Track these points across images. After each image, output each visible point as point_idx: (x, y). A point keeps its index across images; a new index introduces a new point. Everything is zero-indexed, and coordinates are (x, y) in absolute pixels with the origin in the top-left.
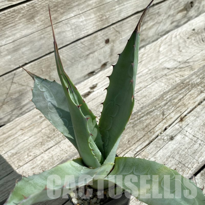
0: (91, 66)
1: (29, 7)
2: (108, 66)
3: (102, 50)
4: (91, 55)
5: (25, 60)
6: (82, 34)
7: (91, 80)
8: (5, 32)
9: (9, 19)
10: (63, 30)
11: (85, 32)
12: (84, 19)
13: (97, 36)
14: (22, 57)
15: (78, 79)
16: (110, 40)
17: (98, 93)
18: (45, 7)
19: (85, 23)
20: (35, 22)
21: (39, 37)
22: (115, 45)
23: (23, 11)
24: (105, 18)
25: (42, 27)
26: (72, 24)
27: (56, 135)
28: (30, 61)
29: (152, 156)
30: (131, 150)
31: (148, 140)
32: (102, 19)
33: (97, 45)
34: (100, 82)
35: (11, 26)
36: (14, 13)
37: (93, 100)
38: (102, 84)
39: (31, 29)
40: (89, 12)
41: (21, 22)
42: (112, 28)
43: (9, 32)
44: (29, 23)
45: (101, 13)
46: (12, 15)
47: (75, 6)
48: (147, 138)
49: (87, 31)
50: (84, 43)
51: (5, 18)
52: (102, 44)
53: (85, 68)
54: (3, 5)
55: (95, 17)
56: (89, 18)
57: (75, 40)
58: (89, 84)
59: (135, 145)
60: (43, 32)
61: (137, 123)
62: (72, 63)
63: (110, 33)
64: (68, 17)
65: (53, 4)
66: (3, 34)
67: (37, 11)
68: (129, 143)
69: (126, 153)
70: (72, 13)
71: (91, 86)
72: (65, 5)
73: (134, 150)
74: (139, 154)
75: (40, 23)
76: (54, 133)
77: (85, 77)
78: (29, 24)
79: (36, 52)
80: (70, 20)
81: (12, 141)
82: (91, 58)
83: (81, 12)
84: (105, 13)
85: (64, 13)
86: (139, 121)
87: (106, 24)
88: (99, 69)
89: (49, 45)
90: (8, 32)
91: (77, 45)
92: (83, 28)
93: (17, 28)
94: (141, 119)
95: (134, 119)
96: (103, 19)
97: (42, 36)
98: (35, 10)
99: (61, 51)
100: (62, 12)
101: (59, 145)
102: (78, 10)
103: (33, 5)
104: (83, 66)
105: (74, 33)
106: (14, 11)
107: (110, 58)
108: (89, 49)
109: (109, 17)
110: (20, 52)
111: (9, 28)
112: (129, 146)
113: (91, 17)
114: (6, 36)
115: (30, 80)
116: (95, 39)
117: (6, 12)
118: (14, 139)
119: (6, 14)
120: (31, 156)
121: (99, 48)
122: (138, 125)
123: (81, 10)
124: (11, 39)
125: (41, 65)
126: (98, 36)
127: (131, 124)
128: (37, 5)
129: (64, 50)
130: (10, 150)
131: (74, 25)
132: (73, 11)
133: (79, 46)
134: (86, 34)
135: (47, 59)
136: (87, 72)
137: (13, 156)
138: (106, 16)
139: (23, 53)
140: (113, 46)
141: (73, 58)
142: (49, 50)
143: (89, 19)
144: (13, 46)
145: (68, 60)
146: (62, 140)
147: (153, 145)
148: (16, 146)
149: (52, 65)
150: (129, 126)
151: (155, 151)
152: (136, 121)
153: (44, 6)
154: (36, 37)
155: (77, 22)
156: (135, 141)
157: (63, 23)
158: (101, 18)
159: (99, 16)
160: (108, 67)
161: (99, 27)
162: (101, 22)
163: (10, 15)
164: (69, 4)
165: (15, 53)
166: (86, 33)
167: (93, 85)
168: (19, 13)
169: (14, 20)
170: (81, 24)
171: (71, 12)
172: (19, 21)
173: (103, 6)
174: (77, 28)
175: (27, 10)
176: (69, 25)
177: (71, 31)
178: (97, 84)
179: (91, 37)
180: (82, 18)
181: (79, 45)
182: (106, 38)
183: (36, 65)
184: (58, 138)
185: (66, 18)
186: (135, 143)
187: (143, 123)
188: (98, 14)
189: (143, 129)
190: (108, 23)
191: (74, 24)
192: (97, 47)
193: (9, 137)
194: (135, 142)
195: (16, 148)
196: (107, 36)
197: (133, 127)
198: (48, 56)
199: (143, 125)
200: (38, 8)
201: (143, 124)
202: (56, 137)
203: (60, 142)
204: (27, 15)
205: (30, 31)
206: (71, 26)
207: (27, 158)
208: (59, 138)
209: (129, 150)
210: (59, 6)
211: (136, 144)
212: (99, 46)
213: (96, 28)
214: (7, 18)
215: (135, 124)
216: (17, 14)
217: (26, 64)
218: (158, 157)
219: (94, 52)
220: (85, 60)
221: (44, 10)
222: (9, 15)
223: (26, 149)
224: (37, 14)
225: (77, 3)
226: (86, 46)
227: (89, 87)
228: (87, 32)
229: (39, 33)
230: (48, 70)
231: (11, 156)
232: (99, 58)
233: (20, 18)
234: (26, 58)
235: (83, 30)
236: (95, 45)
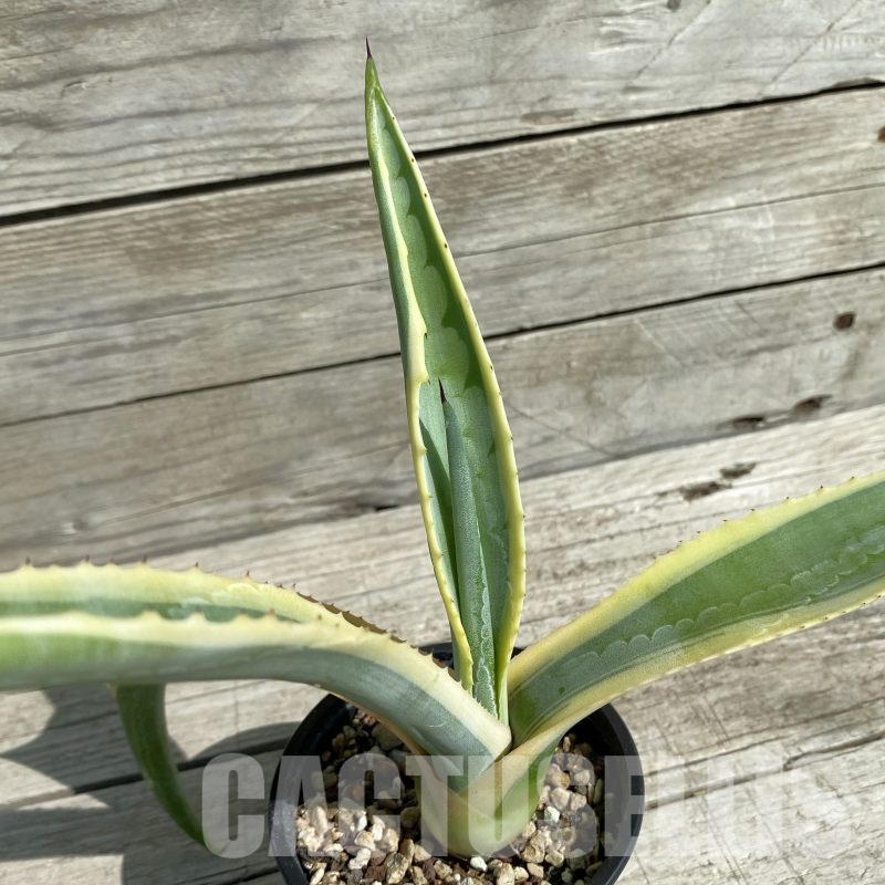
0: (752, 393)
1: (583, 147)
2: (822, 412)
3: (816, 350)
4: (766, 357)
5: (522, 316)
6: (749, 275)
7: (738, 443)
8: (485, 212)
9: (508, 176)
10: (683, 247)
11: (765, 269)
12: (772, 223)
13: (809, 293)
14: (515, 305)
15: (688, 428)
16: (858, 319)
17: (743, 497)
18: (639, 158)
19: (772, 237)
20: (591, 202)
21: (590, 253)
22: (873, 342)
23: (562, 159)
24: (856, 235)
25: (611, 222)
26: (722, 232)
27: (538, 591)
28: (537, 323)
29: (857, 790)
30: (783, 738)
31: (866, 726)
32: (842, 237)
33: (798, 326)
34: (768, 461)
35: (511, 200)
36: (529, 161)
37: (714, 515)
38: (772, 471)
39: (572, 220)
40: (798, 202)
41: (545, 193)
42: (874, 279)
43: (499, 217)
44: (571, 199)
45: (845, 217)
46: (523, 165)
47: (748, 174)
48: (865, 719)
49: (773, 268)
50: (748, 308)
51: (496, 171)
52: (821, 326)
53: (728, 396)
54: (503, 128)
55: (817, 225)
56: (793, 223)
57: (716, 289)
58: (725, 456)
59: (805, 725)
60: (610, 239)
61: (850, 653)
62: (684, 366)
63: (862, 293)
64: (713, 208)
65: (669, 153)
66: (478, 218)
67: (608, 167)
68: (788, 712)
69: (761, 743)
70: (731, 195)
71: (730, 465)
72: (712, 163)
73: (796, 743)
74: (809, 764)
75: (610, 208)
76: (535, 584)
77: (720, 426)
78: (571, 203)
79: (566, 298)
80: (718, 218)
81: (399, 564)
82: (764, 366)
83: (765, 199)
84: (862, 217)
85: (700, 188)
86: (859, 646)
87: (853, 259)
88: (783, 412)
89: (615, 288)
90: (493, 215)
91: (720, 308)
92: (761, 256)
93: (528, 208)
94: (871, 644)
95: (846, 633)
96: (848, 241)
97: (604, 251)
98: (603, 164)
99: (656, 318)
100: (695, 187)
101: (536, 628)
102: (758, 189)
103: (599, 146)
104: (721, 388)
105: (720, 266)
106: (534, 153)
107: (839, 385)
108: (761, 334)
109: (874, 236)
110: (515, 286)
111: (502, 205)
112: (780, 721)
113: (802, 223)
114: (486, 226)
115: (517, 388)
116: (796, 303)
117: (507, 153)
118: (408, 558)
119: (506, 157)
120: (434, 629)
121: (804, 338)
122: (850, 659)
123: (768, 192)
124: (496, 240)
125: (571, 347)
126: (812, 295)
127: (823, 648)
128: (611, 146)
129: (665, 316)
130: (382, 590)
131: (728, 238)
132: (739, 190)
133: (725, 315)
134: (767, 279)
135: (595, 333)
136: (730, 413)
137: (384, 610)
138: (861, 231)
139: (522, 293)
140: (866, 345)
141: (691, 351)
142: (611, 301)
143: (791, 229)
144: (498, 263)
145: (671, 352)
146: (551, 616)
147: (875, 753)
148: (406, 583)
149: (607, 356)
150: (813, 654)
151: (876, 776)
152: (848, 641)
153: (637, 154)
154: (579, 251)
155: (740, 229)
156: (812, 712)
157: (688, 222)
158: (842, 232)
159: (832, 224)
160: (824, 418)
161: (825, 264)
162: (835, 248)
163: (517, 164)
164: (729, 163)
165: (497, 287)
166: (765, 273)
167: (739, 465)
168: (548, 161)
169: (524, 181)
170: (757, 239)
171: (727, 192)
172: (539, 189)
173: (860, 192)
174: (737, 250)
175: (574, 156)
176: (709, 235)
177: (712, 255)
178: (753, 465)
179: (780, 293)
180: (767, 220)
181: (728, 311)
182: (842, 310)
183: (553, 344)
184: (541, 605)
185: (706, 209)
186: (807, 721)
187: (875, 659)
188: (833, 217)
189: (865, 682)
190: (866, 256)
191: (728, 234)
192: (800, 332)
193: (396, 547)
194: (810, 716)
195: (402, 591)
196: (848, 302)
197: (826, 660)
198: (603, 323)
199: (870, 668)
200: (613, 157)
201: (869, 662)
202: (537, 598)
203: (543, 619)
204: (570, 173)
205: (565, 226)
206: (715, 239)
207: (422, 632)
208: (544, 607)
209: (773, 737)
210: (691, 163)
211: (810, 724)
212: (809, 330)
213: (814, 263)
214: (504, 170)
215: (840, 655)
216: (537, 165)
217: (522, 331)
218: (878, 802)
219: (781, 347)
220: (736, 366)
221: (632, 169)
222: (511, 164)
223: (429, 603)
224: (607, 176)
225: (757, 165)
226: (753, 320)
227: (721, 466)
228: (773, 272)
229: (594, 240)
230: (592, 368)
231: (376, 609)
232: (796, 375)
233: (547, 179)
234: (527, 312)
235: (759, 261)
236: (790, 323)
